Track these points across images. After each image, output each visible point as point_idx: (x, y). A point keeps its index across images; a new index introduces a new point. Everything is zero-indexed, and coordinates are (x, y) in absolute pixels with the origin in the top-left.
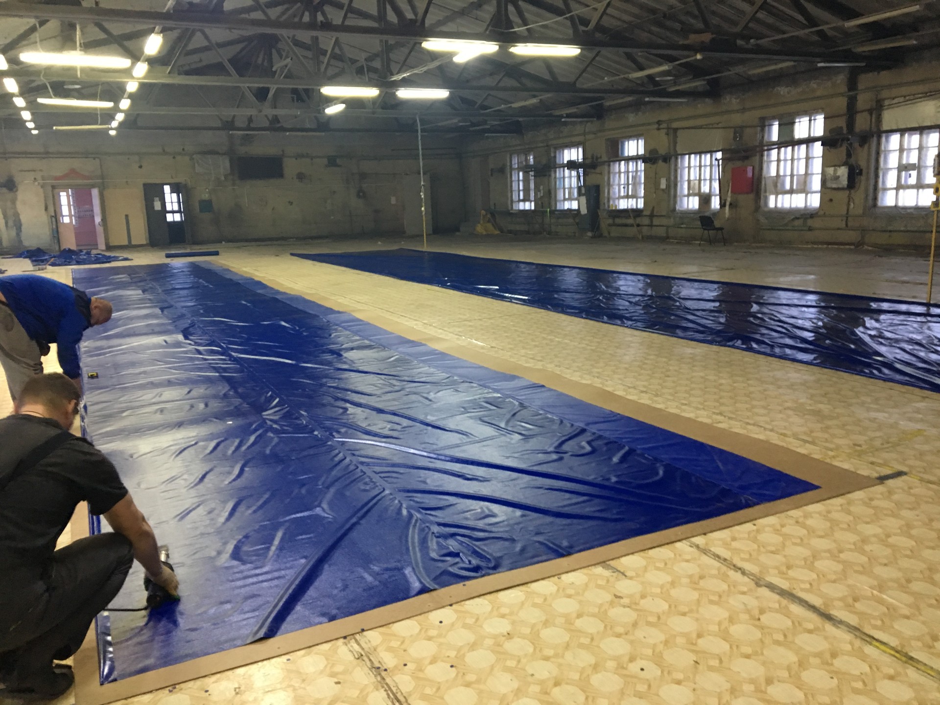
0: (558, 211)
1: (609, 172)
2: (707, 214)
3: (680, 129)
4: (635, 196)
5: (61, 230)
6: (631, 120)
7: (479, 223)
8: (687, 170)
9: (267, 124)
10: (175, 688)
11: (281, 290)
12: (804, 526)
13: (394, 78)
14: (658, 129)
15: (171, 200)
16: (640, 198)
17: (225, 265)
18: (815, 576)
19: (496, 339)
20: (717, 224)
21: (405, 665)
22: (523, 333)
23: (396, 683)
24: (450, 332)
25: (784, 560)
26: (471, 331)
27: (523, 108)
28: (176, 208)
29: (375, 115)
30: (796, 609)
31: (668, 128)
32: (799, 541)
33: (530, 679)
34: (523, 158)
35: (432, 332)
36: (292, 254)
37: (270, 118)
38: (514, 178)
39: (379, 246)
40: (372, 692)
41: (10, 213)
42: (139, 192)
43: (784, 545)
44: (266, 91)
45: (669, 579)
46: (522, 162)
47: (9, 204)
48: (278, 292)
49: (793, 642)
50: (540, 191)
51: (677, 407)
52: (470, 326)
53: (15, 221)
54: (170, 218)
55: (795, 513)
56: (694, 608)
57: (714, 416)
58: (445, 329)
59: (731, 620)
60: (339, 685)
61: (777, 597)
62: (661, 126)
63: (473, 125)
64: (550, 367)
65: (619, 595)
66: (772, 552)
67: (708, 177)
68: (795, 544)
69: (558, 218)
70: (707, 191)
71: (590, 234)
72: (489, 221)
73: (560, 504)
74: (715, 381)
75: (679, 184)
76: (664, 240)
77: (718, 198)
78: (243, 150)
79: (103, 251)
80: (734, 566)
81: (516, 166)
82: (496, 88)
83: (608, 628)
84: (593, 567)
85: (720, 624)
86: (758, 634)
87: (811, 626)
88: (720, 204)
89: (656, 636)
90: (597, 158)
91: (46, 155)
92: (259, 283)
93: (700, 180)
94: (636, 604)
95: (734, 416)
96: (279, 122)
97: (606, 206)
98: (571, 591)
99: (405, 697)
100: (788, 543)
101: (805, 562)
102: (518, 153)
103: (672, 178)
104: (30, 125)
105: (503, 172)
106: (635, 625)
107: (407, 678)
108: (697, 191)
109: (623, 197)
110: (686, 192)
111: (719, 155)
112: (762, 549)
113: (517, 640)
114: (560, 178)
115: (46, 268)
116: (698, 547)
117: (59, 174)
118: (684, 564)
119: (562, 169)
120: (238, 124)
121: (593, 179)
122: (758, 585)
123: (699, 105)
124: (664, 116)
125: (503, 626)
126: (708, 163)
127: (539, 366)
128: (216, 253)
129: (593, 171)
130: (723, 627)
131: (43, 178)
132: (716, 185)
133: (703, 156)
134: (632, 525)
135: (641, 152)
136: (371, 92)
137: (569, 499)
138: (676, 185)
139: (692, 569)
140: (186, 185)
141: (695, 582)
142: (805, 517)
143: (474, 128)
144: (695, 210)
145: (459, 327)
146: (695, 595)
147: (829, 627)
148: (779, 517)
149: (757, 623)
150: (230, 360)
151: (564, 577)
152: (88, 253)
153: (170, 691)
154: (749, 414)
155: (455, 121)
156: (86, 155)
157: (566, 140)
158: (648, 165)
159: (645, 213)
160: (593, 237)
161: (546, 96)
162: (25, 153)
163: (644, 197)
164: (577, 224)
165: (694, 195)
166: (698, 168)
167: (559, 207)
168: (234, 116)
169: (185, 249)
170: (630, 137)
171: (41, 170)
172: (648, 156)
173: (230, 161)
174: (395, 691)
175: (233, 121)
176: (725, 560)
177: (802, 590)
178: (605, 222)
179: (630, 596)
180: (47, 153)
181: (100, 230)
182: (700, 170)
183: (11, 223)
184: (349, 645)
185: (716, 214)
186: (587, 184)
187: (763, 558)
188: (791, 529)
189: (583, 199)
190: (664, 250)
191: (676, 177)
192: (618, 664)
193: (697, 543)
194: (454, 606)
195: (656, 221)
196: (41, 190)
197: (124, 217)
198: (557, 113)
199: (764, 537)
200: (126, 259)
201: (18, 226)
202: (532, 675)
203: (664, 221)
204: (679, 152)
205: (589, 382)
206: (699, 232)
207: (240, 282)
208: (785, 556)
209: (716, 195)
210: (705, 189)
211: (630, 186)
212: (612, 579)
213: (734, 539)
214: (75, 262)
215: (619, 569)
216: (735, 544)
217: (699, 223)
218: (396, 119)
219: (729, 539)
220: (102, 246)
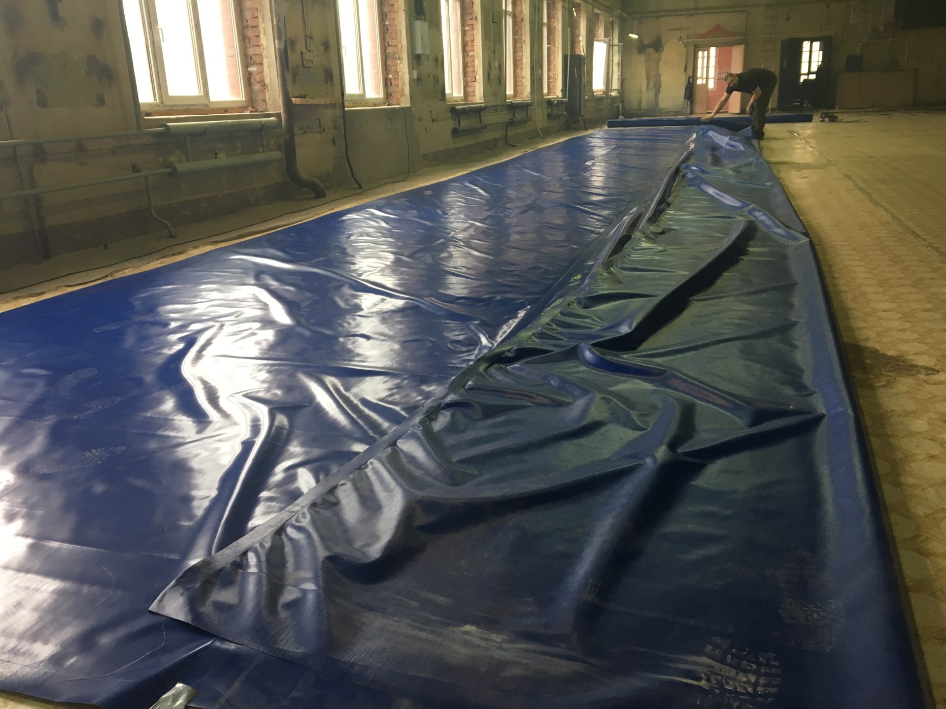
41: (653, 74)
47: (653, 65)
53: (655, 83)
91: (695, 11)
117: (704, 32)
131: (688, 37)
156: (734, 9)
162: (676, 10)
171: (688, 28)
180: (697, 9)
183: (651, 85)
196: (684, 50)
201: (658, 88)
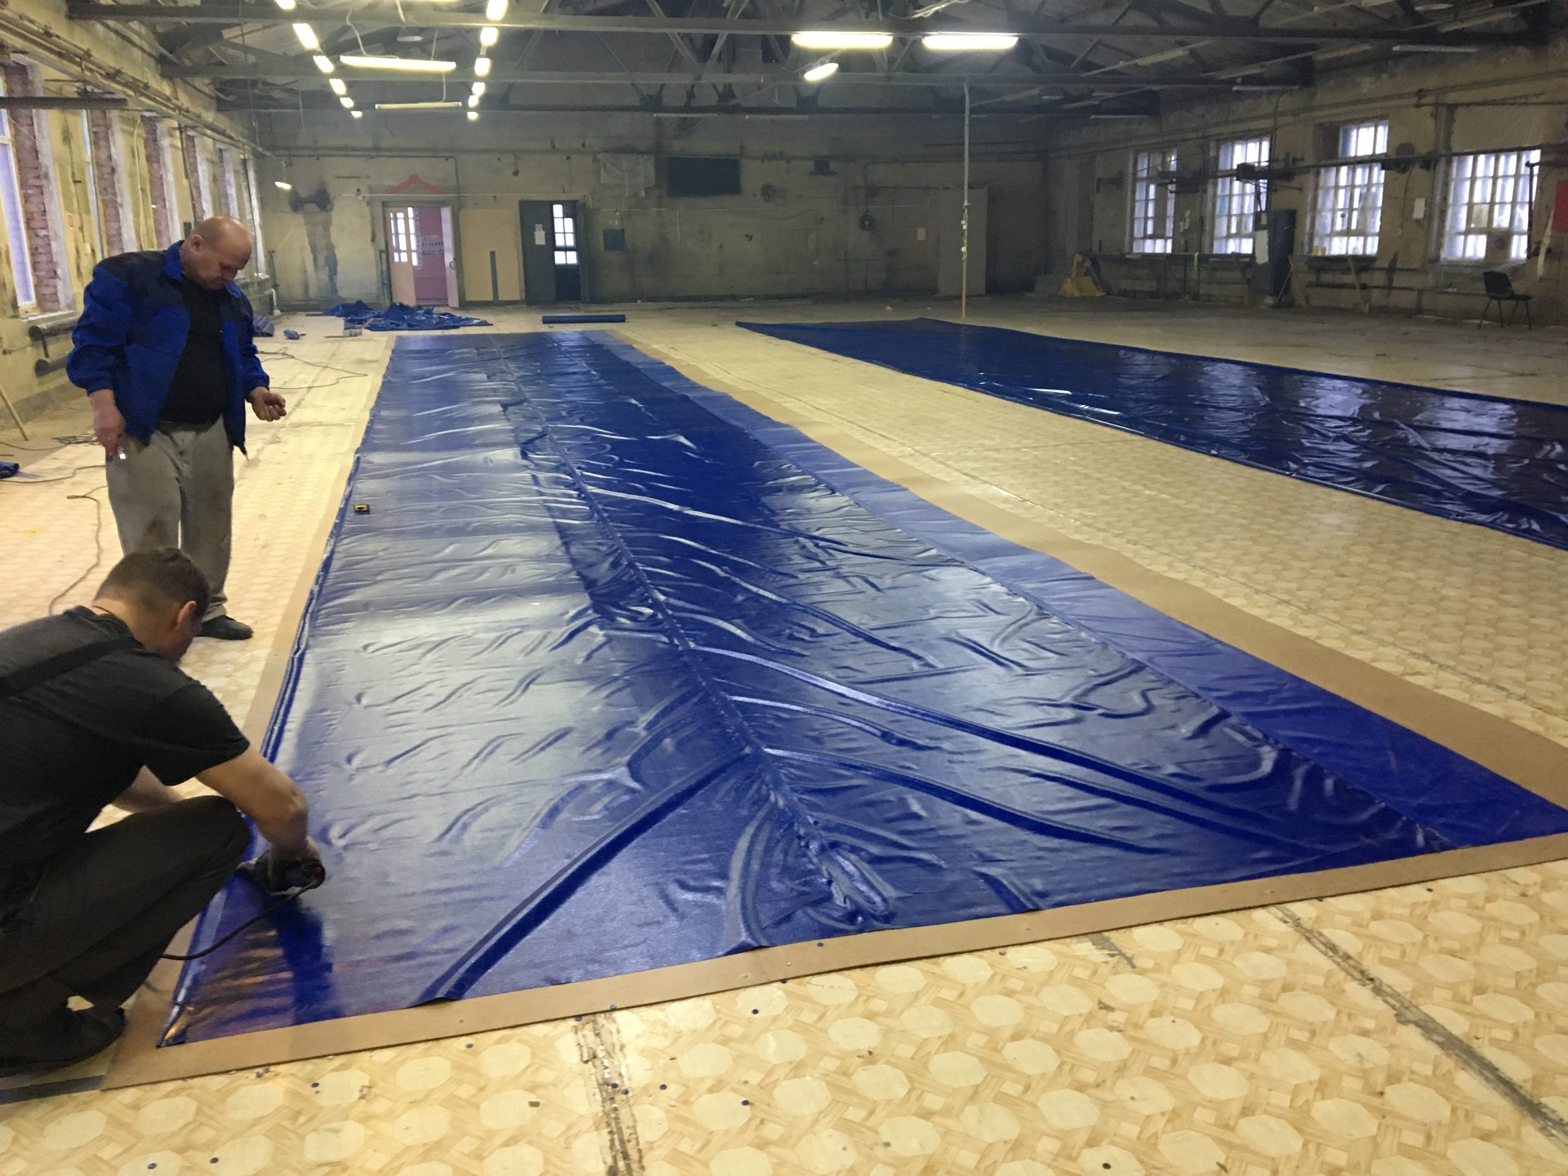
0: (1218, 256)
1: (1316, 188)
2: (1499, 269)
3: (1463, 104)
4: (1362, 232)
5: (395, 273)
6: (1365, 90)
7: (1069, 275)
8: (1467, 184)
9: (714, 101)
10: (267, 1071)
11: (702, 384)
12: (1537, 905)
13: (920, 14)
14: (1418, 106)
15: (564, 229)
16: (1373, 235)
17: (627, 337)
18: (1529, 1015)
19: (1034, 485)
20: (1518, 287)
21: (663, 1087)
22: (1087, 477)
23: (635, 1121)
24: (957, 470)
25: (1472, 972)
26: (995, 469)
27: (1160, 66)
28: (570, 242)
29: (892, 83)
30: (1468, 1082)
31: (1437, 105)
32: (1515, 935)
33: (880, 1152)
34: (1157, 159)
35: (925, 467)
36: (739, 324)
37: (721, 89)
38: (1139, 195)
39: (888, 314)
40: (587, 1132)
41: (321, 244)
42: (512, 214)
43: (1481, 938)
44: (711, 40)
45: (1218, 982)
46: (1155, 167)
47: (320, 230)
48: (695, 387)
49: (1443, 1156)
50: (1183, 219)
51: (1342, 638)
52: (996, 460)
53: (327, 258)
54: (560, 258)
55: (1525, 876)
56: (1252, 1051)
57: (1412, 661)
58: (950, 463)
59: (1323, 1088)
60: (535, 1109)
61: (1433, 1050)
62: (1424, 101)
63: (1069, 98)
64: (1117, 544)
65: (1111, 1003)
66: (1453, 954)
67: (1509, 198)
68: (1507, 941)
69: (1214, 269)
70: (1505, 224)
71: (1269, 300)
72: (1087, 273)
73: (1052, 808)
74: (1434, 590)
75: (1450, 212)
76: (1413, 314)
77: (1525, 238)
78: (677, 147)
79: (455, 309)
80: (1362, 972)
81: (1144, 174)
82: (1115, 29)
83: (1066, 1068)
84: (1074, 940)
85: (1296, 1091)
86: (1371, 1126)
87: (1489, 1124)
88: (1529, 249)
89: (1157, 1099)
90: (1295, 160)
91: (375, 152)
92: (671, 372)
93: (1492, 204)
94: (1137, 1026)
95: (1452, 663)
96: (733, 96)
97: (1306, 250)
98: (1015, 984)
99: (640, 1151)
100: (1490, 938)
101: (1517, 984)
102: (1150, 150)
103: (1438, 199)
104: (347, 103)
105: (1119, 184)
106: (1122, 1069)
107: (657, 1113)
108: (1484, 224)
109: (1341, 234)
110: (1463, 226)
111: (1535, 156)
112: (1432, 945)
113: (881, 1067)
114: (1223, 197)
115: (360, 334)
116: (1297, 923)
117: (394, 184)
118: (1259, 958)
119: (1228, 180)
120: (667, 101)
121: (1285, 199)
122: (1401, 1018)
123: (1503, 60)
124: (1431, 81)
125: (867, 1036)
126: (1512, 171)
127: (1098, 540)
128: (621, 319)
129: (1285, 184)
130: (1300, 1101)
131: (371, 190)
132: (1523, 214)
133: (1503, 158)
134: (1178, 865)
135: (1381, 149)
136: (878, 41)
137: (1069, 799)
138: (1443, 213)
139: (1272, 968)
140: (584, 204)
141: (1268, 998)
142: (1544, 886)
143: (1072, 105)
144: (1478, 261)
145: (976, 461)
146: (1262, 1024)
147: (1530, 1132)
148: (1487, 881)
149: (1376, 1101)
150: (579, 497)
151: (1011, 951)
152: (429, 312)
153: (259, 1076)
154: (1486, 661)
155: (1035, 92)
156: (433, 152)
157: (1239, 128)
158: (1394, 173)
159: (1377, 264)
160: (1276, 307)
161: (1203, 43)
162: (346, 148)
163: (1379, 234)
164: (1248, 281)
165: (1479, 232)
166: (1490, 182)
167: (1218, 249)
168: (663, 86)
169: (578, 309)
170: (1361, 121)
171: (368, 177)
172: (1393, 156)
173: (656, 166)
174: (626, 1137)
175: (658, 98)
176: (1347, 957)
177: (1494, 1042)
178: (1300, 279)
179: (1130, 1009)
180: (377, 149)
181: (451, 275)
182: (1494, 184)
183: (321, 260)
184: (580, 1034)
185: (1518, 269)
186: (1275, 207)
187: (1428, 964)
188: (1507, 909)
189: (1264, 236)
190: (1406, 334)
191: (1445, 199)
192: (1064, 1147)
193: (1299, 914)
194: (790, 983)
195: (1399, 280)
196: (366, 210)
197: (488, 254)
198: (1224, 75)
199: (1444, 919)
200: (484, 324)
201: (332, 265)
202: (887, 1144)
203: (1416, 281)
204: (1455, 150)
205: (1180, 577)
206: (1480, 303)
207: (640, 367)
208: (1476, 965)
209: (1521, 234)
210: (1501, 220)
211: (1355, 214)
212: (1104, 970)
213: (1378, 916)
214: (405, 325)
215: (1125, 951)
216: (1375, 927)
217: (1483, 286)
218: (930, 89)
219: (1368, 915)
220: (454, 301)
